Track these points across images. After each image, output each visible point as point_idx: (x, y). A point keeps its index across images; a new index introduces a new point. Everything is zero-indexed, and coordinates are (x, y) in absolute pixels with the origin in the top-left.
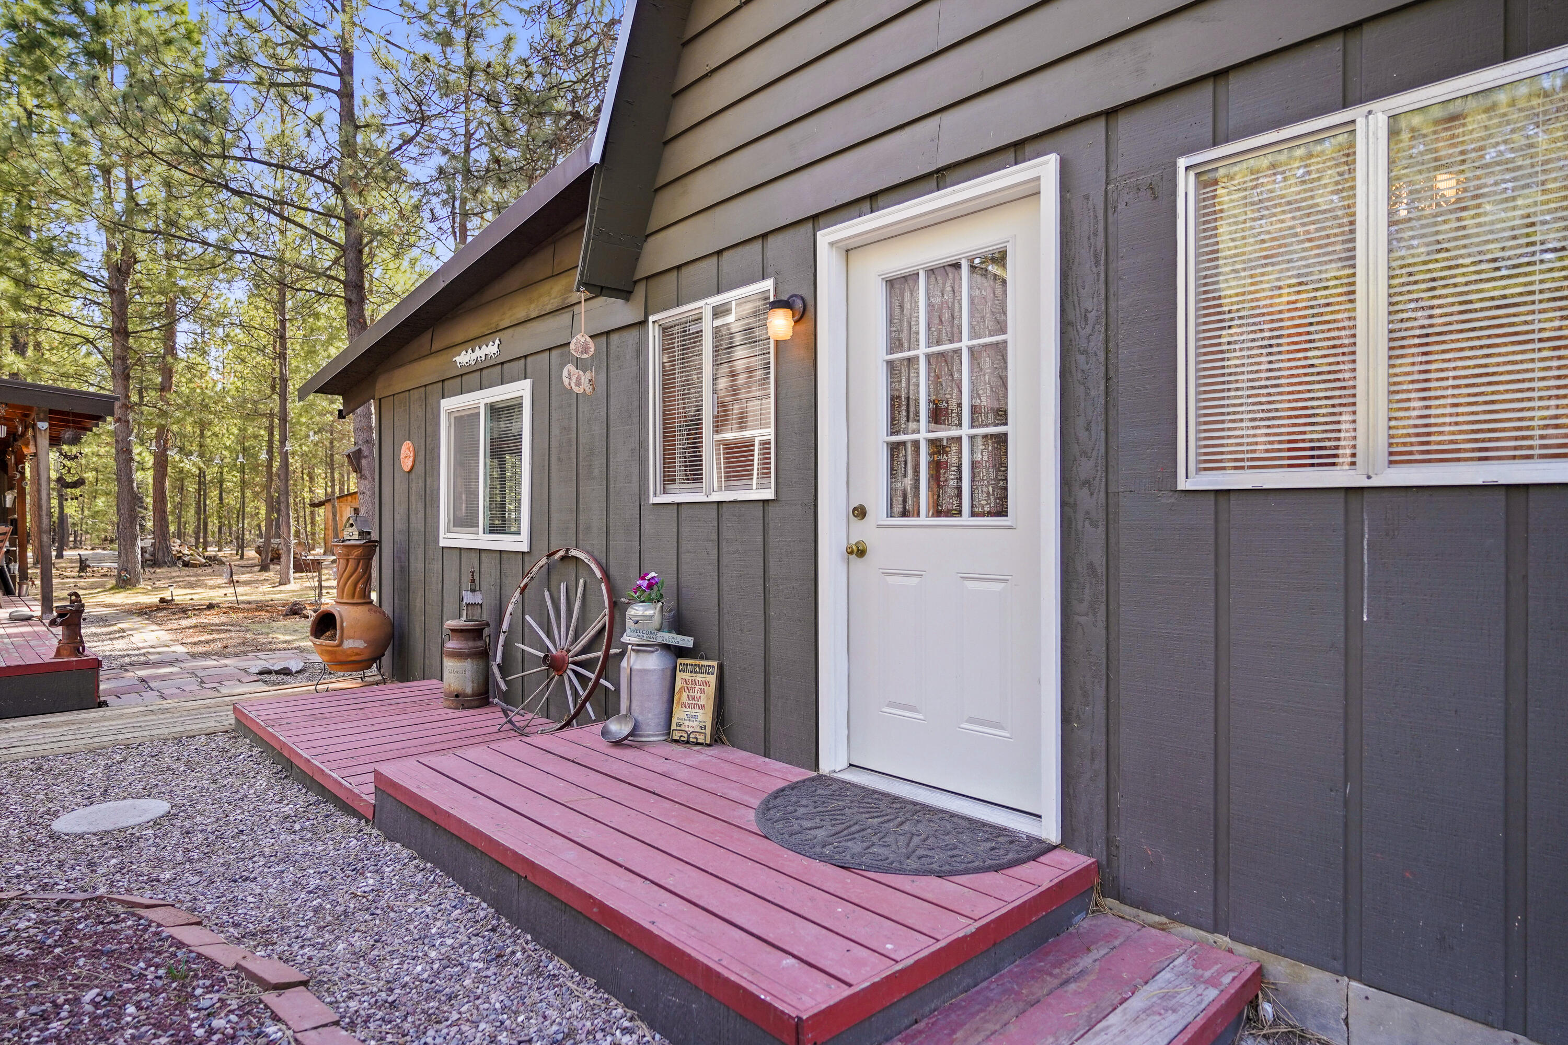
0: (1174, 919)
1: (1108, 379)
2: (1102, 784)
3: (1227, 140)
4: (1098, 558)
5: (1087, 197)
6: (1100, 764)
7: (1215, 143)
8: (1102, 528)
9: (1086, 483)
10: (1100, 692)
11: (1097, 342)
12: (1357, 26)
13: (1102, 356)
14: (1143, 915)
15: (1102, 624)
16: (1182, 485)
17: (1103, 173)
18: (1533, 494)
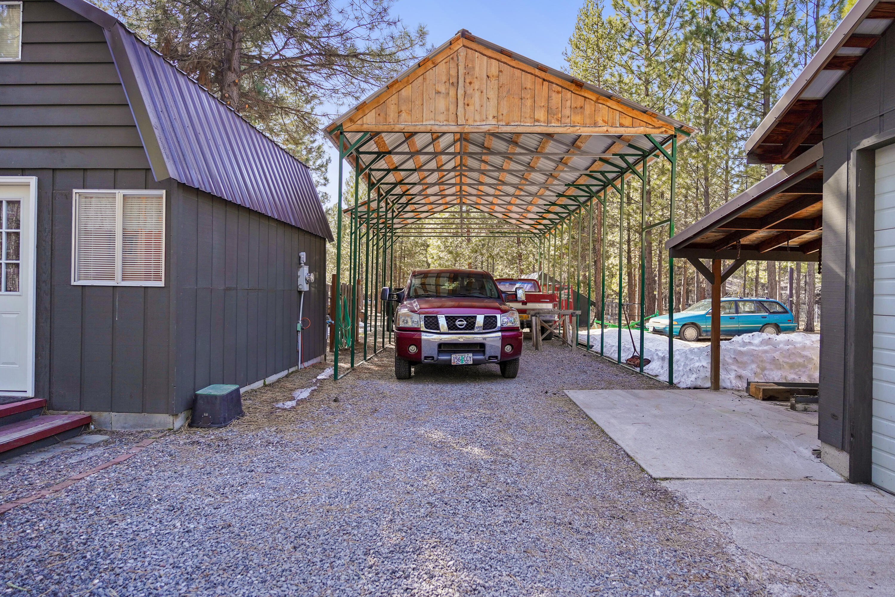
0: (69, 411)
1: (52, 250)
2: (48, 375)
3: (87, 188)
4: (48, 306)
5: (46, 193)
6: (48, 369)
7: (84, 188)
8: (49, 296)
9: (44, 282)
10: (48, 346)
11: (49, 238)
12: (118, 169)
13: (50, 243)
14: (60, 412)
15: (49, 325)
16: (73, 283)
17: (51, 187)
18: (149, 289)
